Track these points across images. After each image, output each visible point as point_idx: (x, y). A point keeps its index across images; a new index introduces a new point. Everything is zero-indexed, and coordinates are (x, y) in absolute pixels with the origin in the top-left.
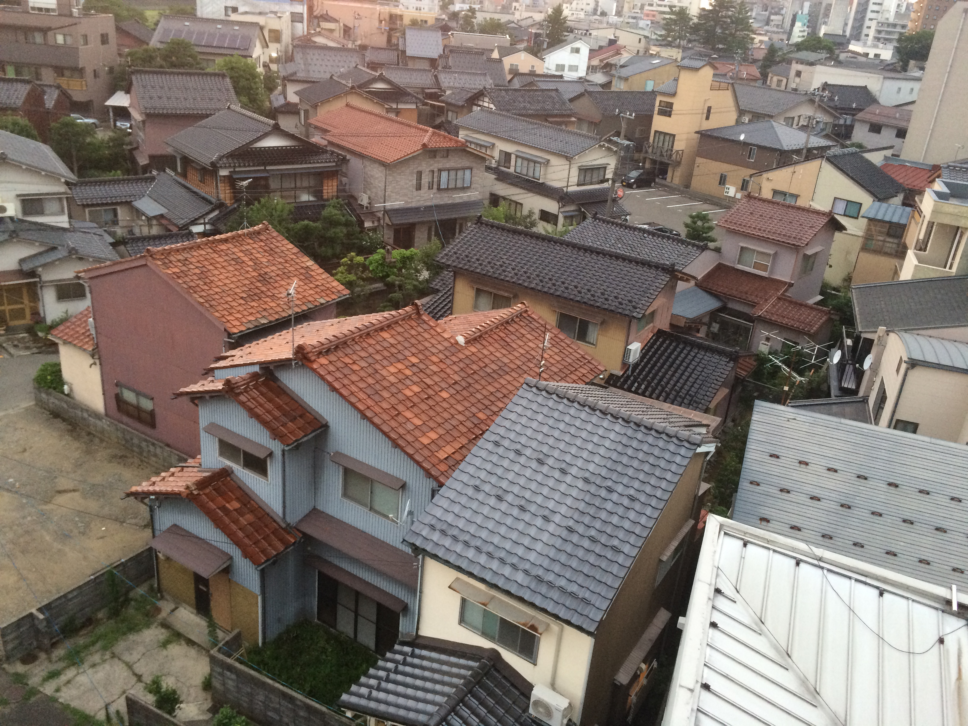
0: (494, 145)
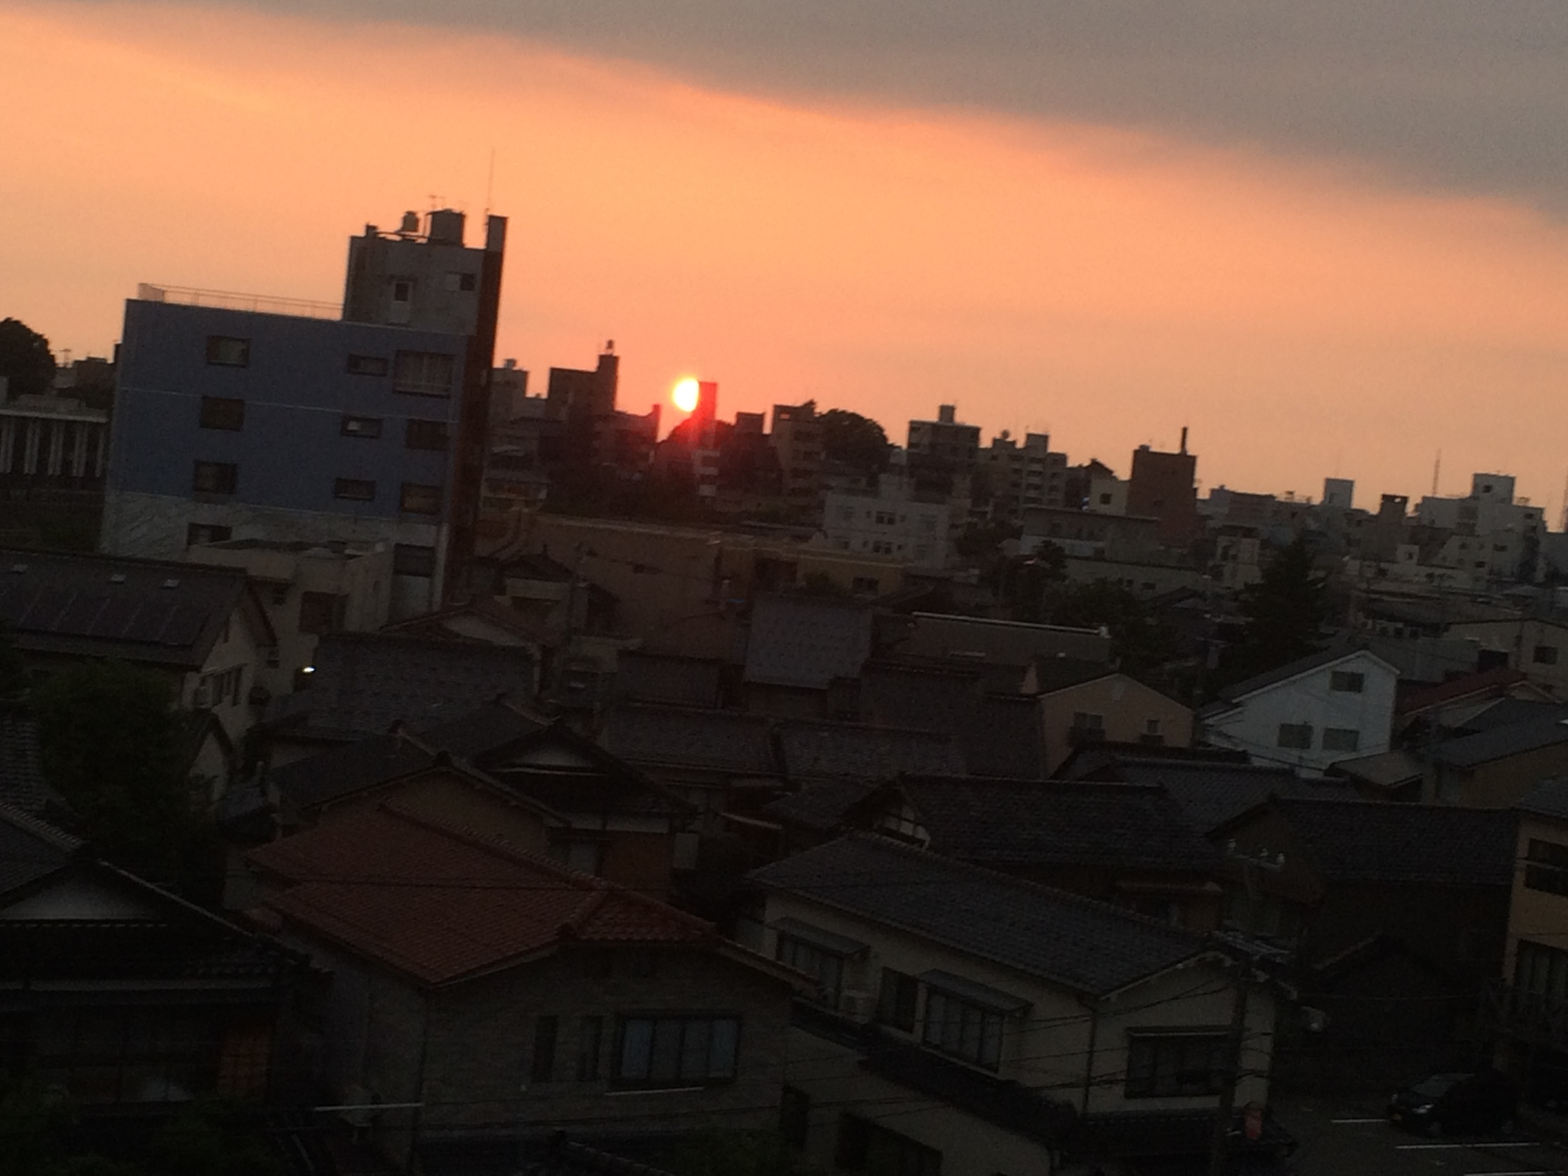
0: (864, 952)
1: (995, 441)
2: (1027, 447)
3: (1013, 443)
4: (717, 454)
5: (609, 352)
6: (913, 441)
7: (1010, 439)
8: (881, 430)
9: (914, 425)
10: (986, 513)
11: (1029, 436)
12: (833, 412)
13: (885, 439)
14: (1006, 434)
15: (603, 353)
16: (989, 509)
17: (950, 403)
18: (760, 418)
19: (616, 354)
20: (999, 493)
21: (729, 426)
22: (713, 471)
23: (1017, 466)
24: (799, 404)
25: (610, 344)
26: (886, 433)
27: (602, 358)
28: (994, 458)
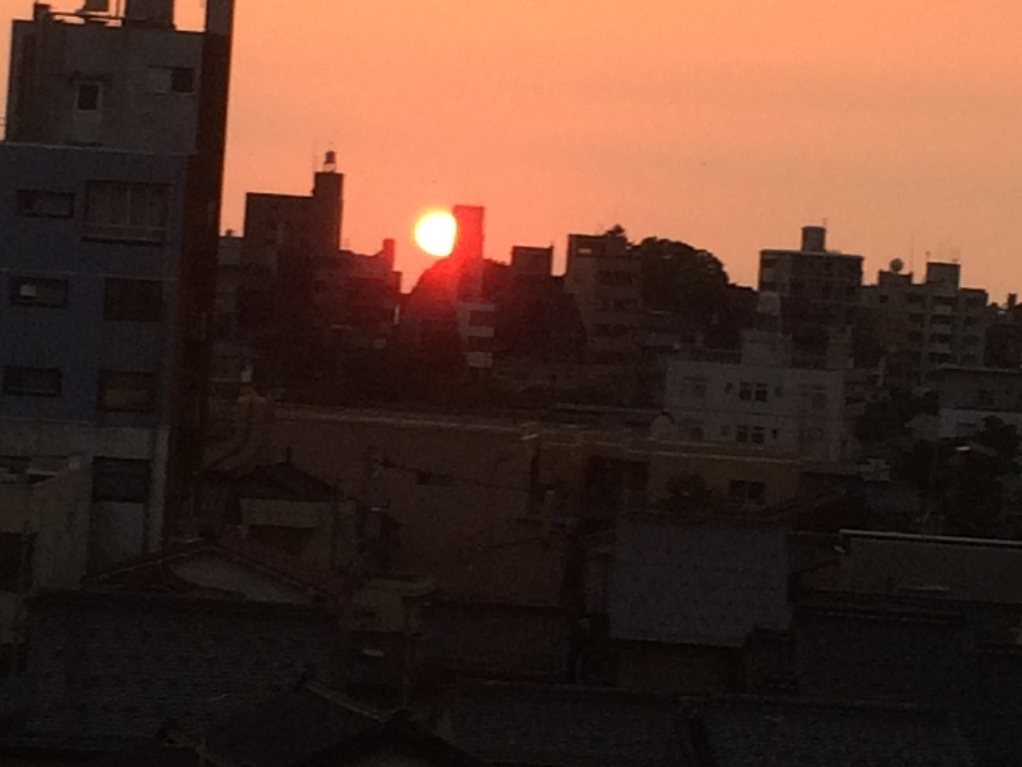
1: (882, 274)
2: (929, 282)
3: (909, 277)
4: (491, 308)
5: (329, 168)
6: (765, 279)
7: (904, 271)
8: (718, 264)
9: (769, 257)
10: (877, 376)
11: (931, 266)
12: (649, 242)
13: (724, 276)
14: (897, 265)
15: (320, 169)
16: (880, 371)
17: (817, 224)
18: (548, 253)
19: (339, 171)
20: (893, 349)
21: (502, 266)
22: (486, 332)
23: (916, 309)
24: (601, 233)
25: (330, 157)
26: (725, 269)
27: (318, 176)
28: (884, 299)
